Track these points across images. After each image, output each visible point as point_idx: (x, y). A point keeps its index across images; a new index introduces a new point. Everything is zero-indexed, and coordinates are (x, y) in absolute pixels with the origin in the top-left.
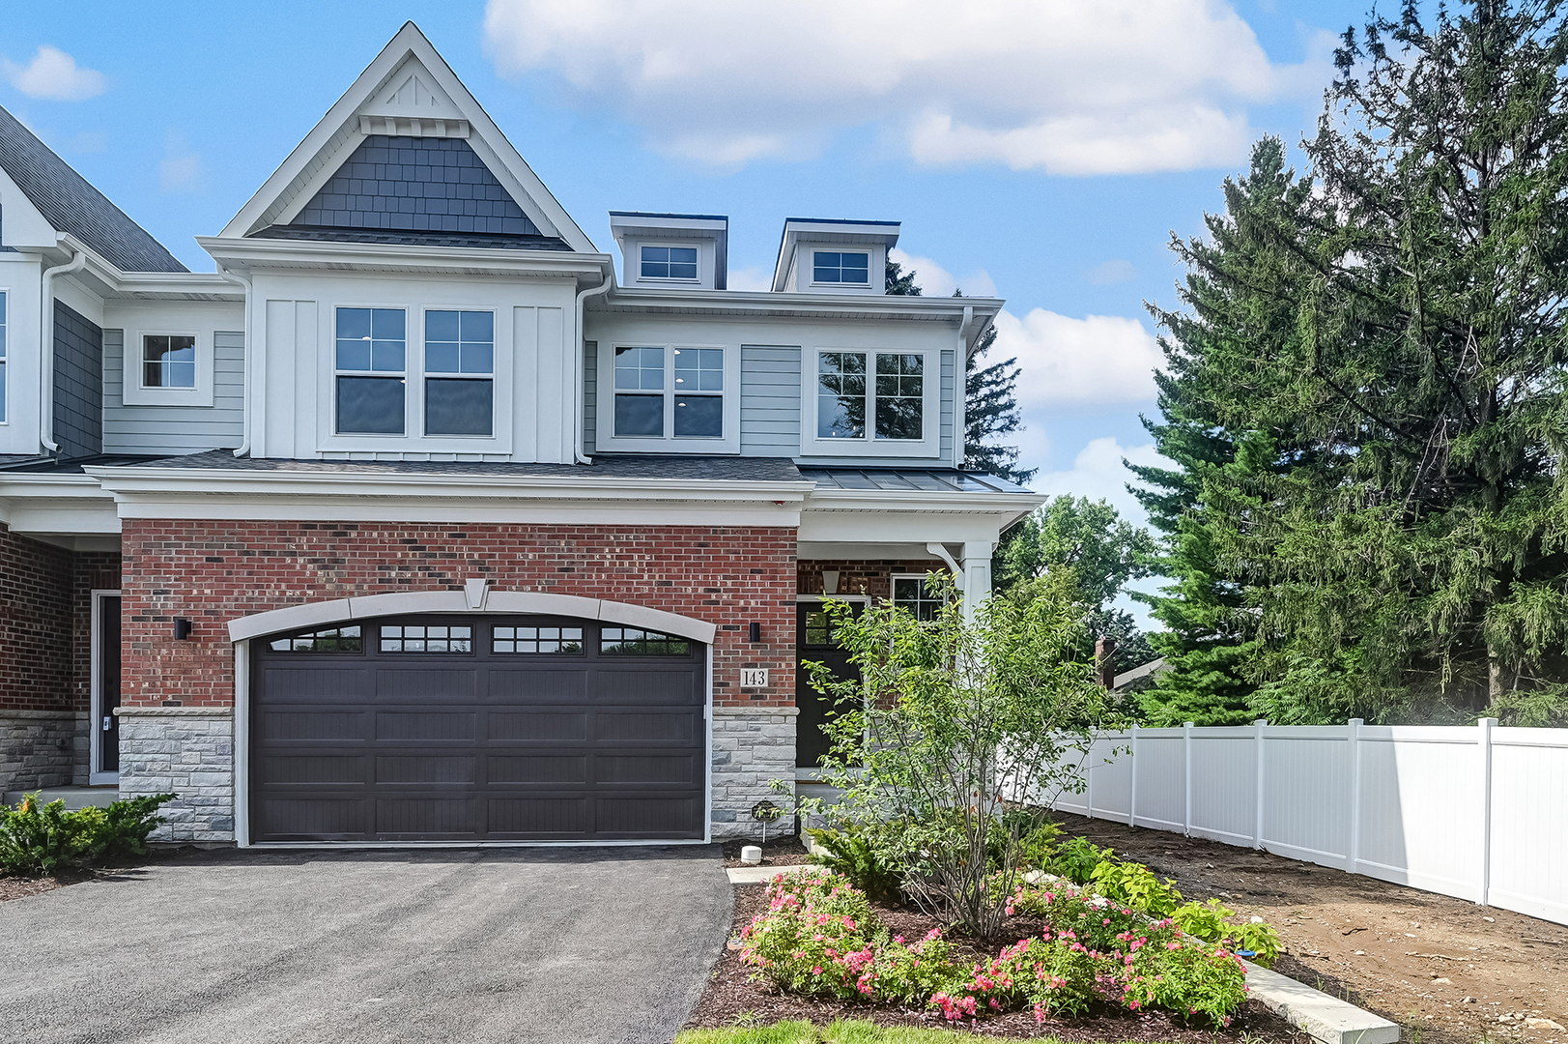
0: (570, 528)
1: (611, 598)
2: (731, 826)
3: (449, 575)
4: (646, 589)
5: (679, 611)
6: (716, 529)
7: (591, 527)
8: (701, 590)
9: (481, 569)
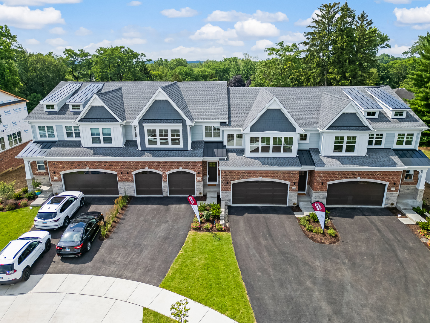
0: (372, 171)
1: (376, 179)
2: (387, 206)
3: (355, 177)
4: (381, 178)
5: (385, 181)
6: (391, 171)
7: (374, 171)
8: (388, 178)
9: (359, 176)
